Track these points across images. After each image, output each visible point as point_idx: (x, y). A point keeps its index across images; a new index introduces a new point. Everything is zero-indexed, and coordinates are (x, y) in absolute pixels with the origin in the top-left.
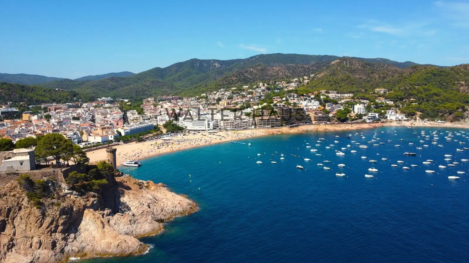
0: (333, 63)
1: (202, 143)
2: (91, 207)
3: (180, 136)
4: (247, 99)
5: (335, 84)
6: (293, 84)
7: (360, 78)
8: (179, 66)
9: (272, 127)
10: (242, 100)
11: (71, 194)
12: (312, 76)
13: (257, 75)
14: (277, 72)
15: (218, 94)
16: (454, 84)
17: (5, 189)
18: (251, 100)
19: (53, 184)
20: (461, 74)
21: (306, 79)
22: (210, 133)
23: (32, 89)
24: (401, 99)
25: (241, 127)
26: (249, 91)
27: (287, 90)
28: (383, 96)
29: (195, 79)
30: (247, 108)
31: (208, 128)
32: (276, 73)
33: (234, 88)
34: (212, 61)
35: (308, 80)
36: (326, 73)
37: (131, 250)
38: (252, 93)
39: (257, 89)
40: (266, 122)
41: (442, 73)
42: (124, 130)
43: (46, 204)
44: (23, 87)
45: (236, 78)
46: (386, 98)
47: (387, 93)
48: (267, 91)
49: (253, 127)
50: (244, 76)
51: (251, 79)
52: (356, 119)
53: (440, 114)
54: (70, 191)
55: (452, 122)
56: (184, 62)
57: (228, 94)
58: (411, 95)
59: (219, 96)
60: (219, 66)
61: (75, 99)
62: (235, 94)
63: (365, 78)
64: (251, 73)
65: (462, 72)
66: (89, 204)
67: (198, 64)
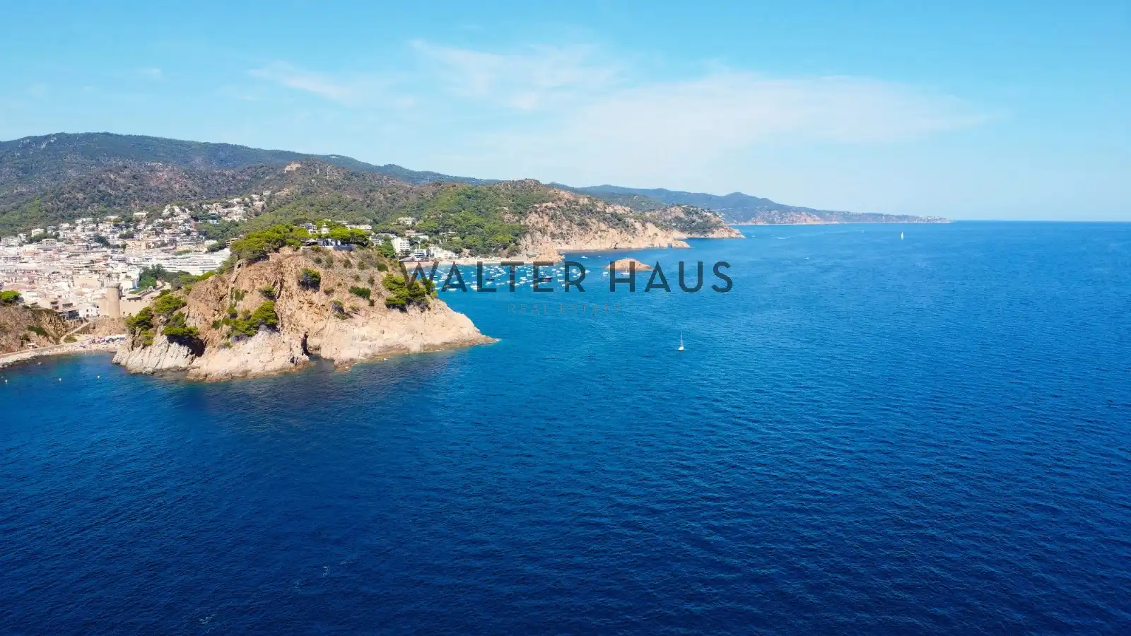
0: (288, 168)
5: (322, 210)
6: (236, 209)
7: (354, 200)
12: (267, 193)
13: (129, 188)
14: (167, 182)
15: (79, 228)
16: (496, 211)
20: (501, 196)
21: (257, 199)
24: (437, 232)
26: (156, 221)
27: (230, 220)
28: (412, 228)
32: (166, 186)
33: (113, 217)
35: (260, 201)
36: (291, 188)
39: (173, 218)
41: (479, 195)
46: (418, 232)
47: (417, 224)
48: (193, 221)
50: (100, 191)
51: (116, 197)
52: (403, 257)
53: (493, 249)
55: (507, 257)
58: (446, 227)
63: (361, 199)
64: (113, 184)
65: (503, 193)
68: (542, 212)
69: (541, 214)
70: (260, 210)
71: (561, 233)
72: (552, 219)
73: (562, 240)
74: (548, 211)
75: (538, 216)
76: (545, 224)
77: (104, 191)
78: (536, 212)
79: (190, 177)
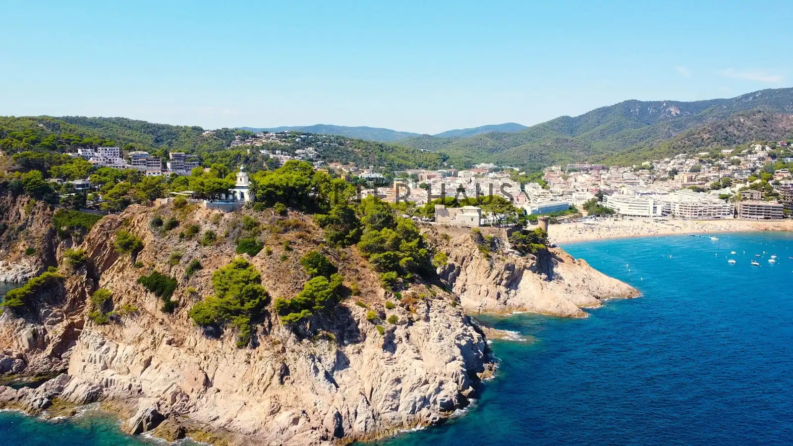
1: (644, 233)
2: (529, 269)
3: (609, 221)
4: (728, 173)
8: (604, 112)
9: (765, 218)
10: (717, 174)
11: (513, 253)
13: (752, 129)
15: (672, 162)
17: (461, 240)
18: (736, 175)
19: (498, 241)
22: (656, 221)
23: (392, 149)
25: (709, 215)
26: (732, 158)
29: (630, 137)
30: (725, 187)
31: (654, 213)
33: (703, 154)
34: (665, 105)
37: (570, 313)
38: (739, 163)
39: (749, 156)
40: (756, 210)
42: (532, 207)
43: (494, 258)
44: (381, 146)
45: (710, 135)
48: (770, 159)
49: (732, 216)
50: (727, 133)
51: (739, 137)
54: (513, 250)
56: (612, 106)
57: (692, 162)
59: (675, 166)
60: (678, 112)
61: (445, 164)
62: (704, 163)
64: (740, 126)
66: (528, 265)
67: (637, 110)
77: (730, 132)
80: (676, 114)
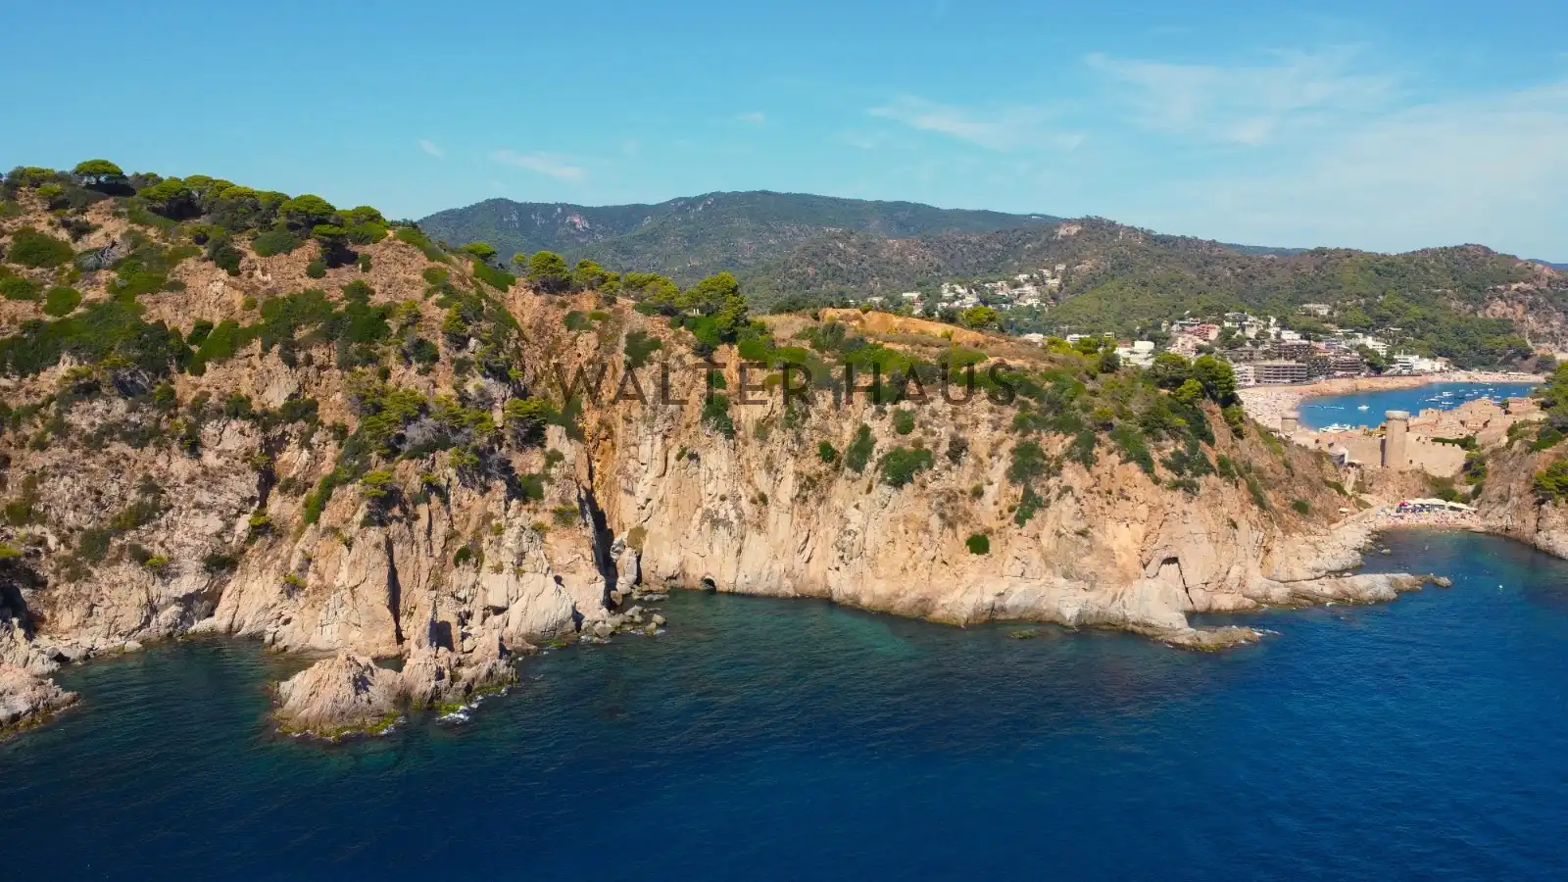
0: (1063, 232)
6: (1027, 289)
9: (1294, 382)
12: (1061, 267)
16: (1436, 296)
21: (1048, 275)
24: (1369, 328)
27: (1025, 304)
34: (559, 210)
36: (1092, 261)
40: (1275, 373)
45: (815, 268)
46: (1342, 327)
47: (1335, 314)
49: (1253, 382)
50: (828, 265)
55: (1535, 373)
56: (465, 209)
58: (1381, 321)
60: (587, 226)
64: (843, 254)
67: (515, 218)
68: (1512, 299)
69: (1510, 302)
70: (1056, 291)
71: (1551, 333)
72: (1532, 309)
73: (1554, 344)
74: (1522, 297)
75: (1504, 304)
76: (1520, 317)
77: (834, 264)
78: (1501, 298)
79: (928, 246)
80: (584, 228)
